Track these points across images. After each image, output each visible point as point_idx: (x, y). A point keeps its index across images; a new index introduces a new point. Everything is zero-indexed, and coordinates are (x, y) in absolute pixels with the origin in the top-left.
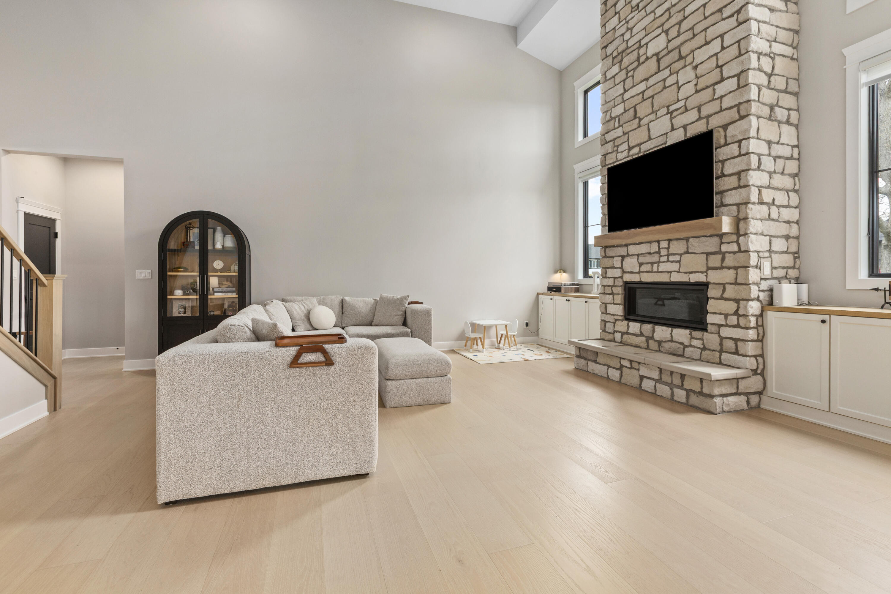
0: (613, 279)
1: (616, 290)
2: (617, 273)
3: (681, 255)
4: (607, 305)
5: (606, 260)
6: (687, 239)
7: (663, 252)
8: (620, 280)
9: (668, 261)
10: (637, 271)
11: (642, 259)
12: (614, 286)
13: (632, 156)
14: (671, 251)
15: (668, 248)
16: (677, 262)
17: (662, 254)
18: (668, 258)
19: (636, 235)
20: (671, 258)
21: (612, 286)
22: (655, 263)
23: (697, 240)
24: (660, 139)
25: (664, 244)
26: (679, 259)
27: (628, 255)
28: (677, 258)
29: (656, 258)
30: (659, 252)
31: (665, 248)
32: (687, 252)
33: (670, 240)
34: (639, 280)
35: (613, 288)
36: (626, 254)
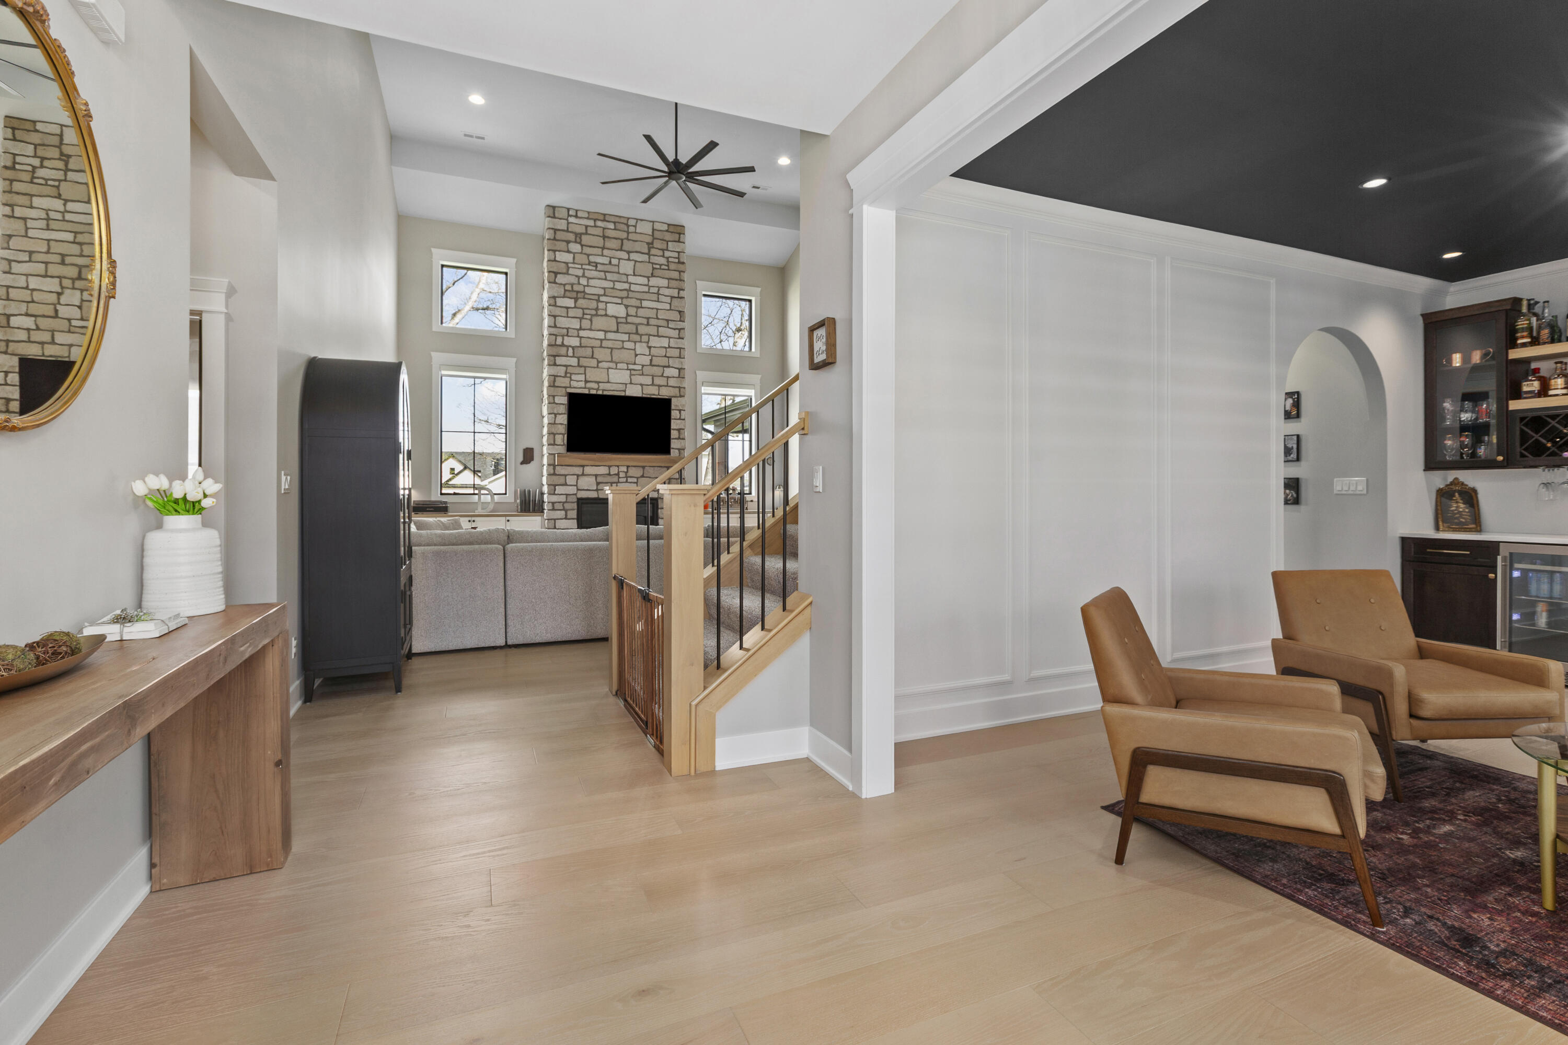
0: (565, 496)
1: (567, 506)
2: (572, 490)
3: (637, 478)
4: (557, 521)
5: (554, 477)
6: (643, 467)
7: (622, 475)
8: (574, 496)
9: (627, 482)
10: (595, 488)
11: (600, 479)
12: (566, 502)
13: (589, 389)
14: (629, 474)
15: (626, 473)
16: (634, 483)
17: (620, 476)
18: (627, 480)
19: (610, 460)
20: (630, 480)
21: (564, 503)
22: (614, 483)
23: (652, 468)
24: (621, 386)
25: (625, 469)
26: (636, 481)
27: (583, 475)
28: (635, 480)
29: (615, 479)
30: (618, 474)
31: (624, 472)
32: (643, 476)
33: (628, 467)
34: (596, 496)
35: (565, 505)
36: (581, 473)
